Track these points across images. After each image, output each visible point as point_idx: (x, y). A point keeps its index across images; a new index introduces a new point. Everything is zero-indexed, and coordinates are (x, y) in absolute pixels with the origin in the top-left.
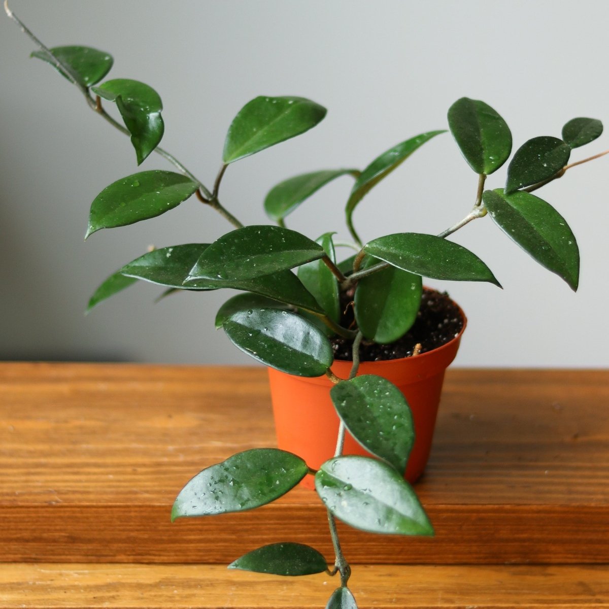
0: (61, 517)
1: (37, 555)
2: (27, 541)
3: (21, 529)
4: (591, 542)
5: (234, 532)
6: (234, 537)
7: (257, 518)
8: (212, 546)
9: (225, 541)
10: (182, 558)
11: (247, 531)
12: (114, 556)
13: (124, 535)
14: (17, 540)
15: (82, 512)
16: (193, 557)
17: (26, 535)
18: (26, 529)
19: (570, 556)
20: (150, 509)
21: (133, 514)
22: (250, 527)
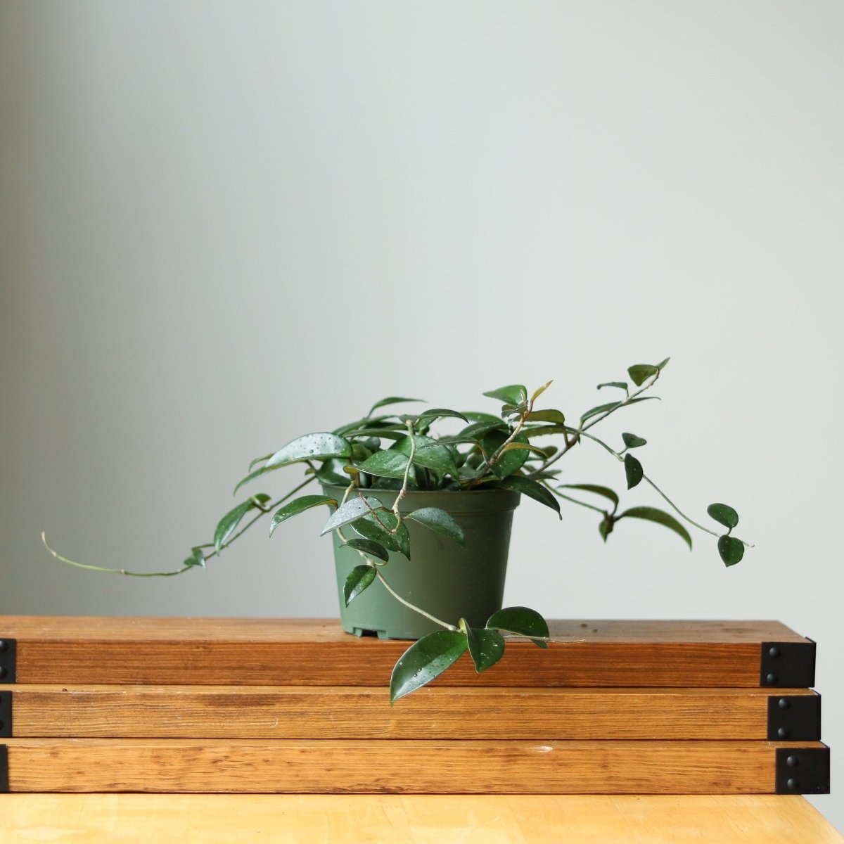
0: (256, 651)
1: (240, 679)
2: (234, 669)
3: (230, 660)
4: (604, 670)
5: (370, 662)
6: (369, 666)
7: (384, 652)
8: (355, 672)
9: (364, 668)
10: (335, 682)
11: (377, 661)
12: (291, 680)
13: (297, 665)
14: (228, 668)
15: (269, 647)
16: (342, 681)
17: (234, 664)
18: (234, 660)
19: (590, 680)
20: (313, 645)
21: (303, 649)
22: (380, 658)
